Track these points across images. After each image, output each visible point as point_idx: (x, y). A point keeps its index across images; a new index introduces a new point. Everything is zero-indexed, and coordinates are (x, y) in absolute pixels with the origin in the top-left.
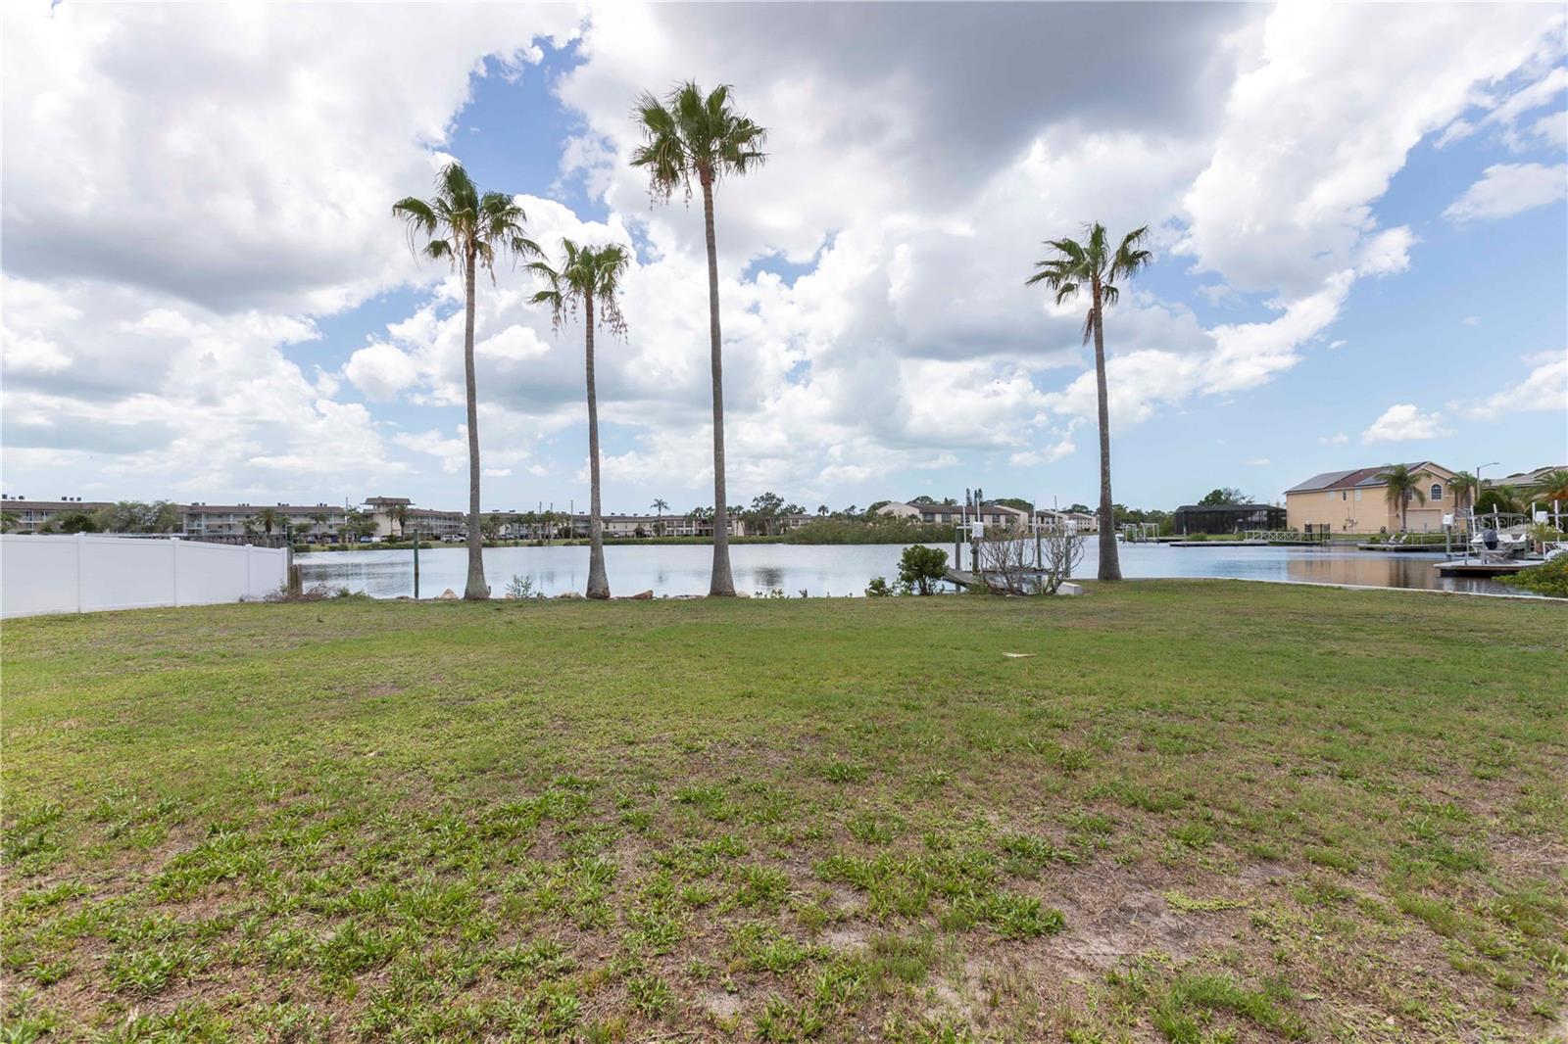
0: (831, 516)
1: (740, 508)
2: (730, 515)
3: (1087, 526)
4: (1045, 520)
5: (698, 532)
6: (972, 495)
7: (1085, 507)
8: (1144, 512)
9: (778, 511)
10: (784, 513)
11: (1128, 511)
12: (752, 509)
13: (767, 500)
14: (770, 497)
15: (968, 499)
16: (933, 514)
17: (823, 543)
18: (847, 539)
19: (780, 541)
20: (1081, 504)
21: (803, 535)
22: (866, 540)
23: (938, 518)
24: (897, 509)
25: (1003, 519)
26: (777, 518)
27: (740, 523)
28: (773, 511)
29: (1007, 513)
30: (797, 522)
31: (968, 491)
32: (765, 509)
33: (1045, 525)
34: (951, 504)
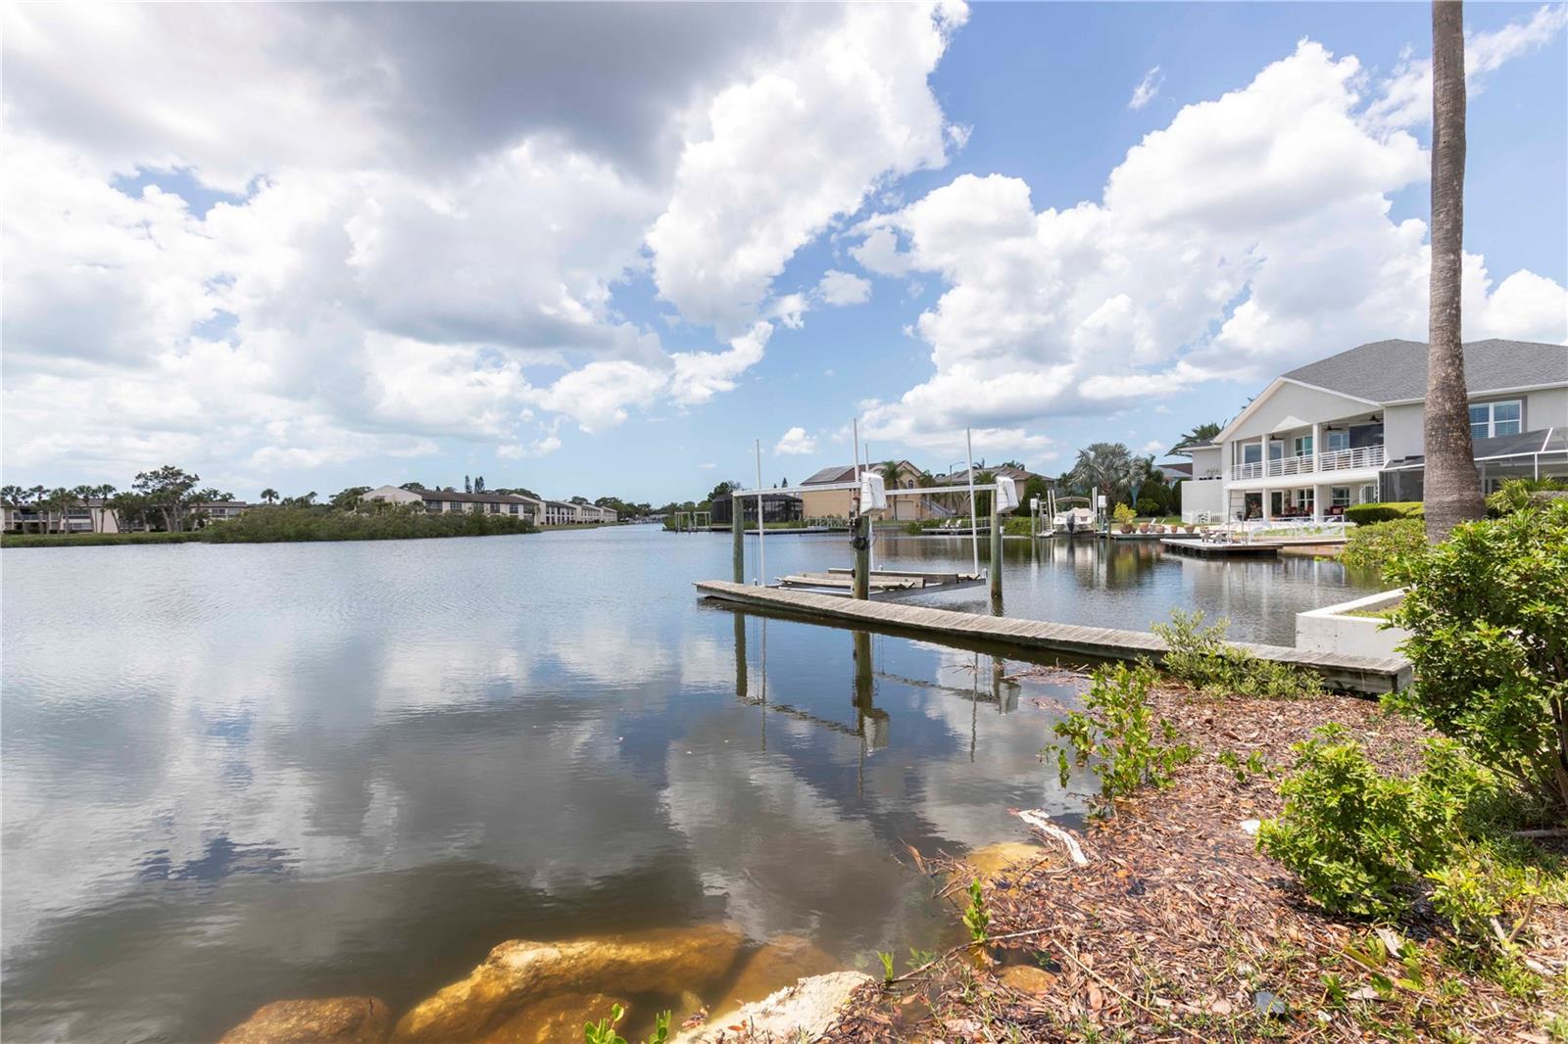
0: (283, 503)
1: (108, 488)
2: (86, 499)
3: (596, 518)
4: (560, 510)
5: (13, 528)
6: (472, 484)
7: (587, 499)
9: (185, 496)
10: (198, 498)
12: (135, 491)
13: (165, 478)
14: (171, 473)
15: (468, 487)
16: (439, 502)
17: (278, 540)
18: (321, 534)
19: (191, 539)
20: (581, 497)
21: (240, 529)
22: (353, 533)
23: (446, 507)
24: (390, 495)
25: (521, 508)
26: (186, 506)
27: (108, 513)
28: (176, 494)
29: (526, 504)
30: (222, 511)
31: (465, 479)
32: (162, 490)
33: (561, 516)
34: (452, 492)
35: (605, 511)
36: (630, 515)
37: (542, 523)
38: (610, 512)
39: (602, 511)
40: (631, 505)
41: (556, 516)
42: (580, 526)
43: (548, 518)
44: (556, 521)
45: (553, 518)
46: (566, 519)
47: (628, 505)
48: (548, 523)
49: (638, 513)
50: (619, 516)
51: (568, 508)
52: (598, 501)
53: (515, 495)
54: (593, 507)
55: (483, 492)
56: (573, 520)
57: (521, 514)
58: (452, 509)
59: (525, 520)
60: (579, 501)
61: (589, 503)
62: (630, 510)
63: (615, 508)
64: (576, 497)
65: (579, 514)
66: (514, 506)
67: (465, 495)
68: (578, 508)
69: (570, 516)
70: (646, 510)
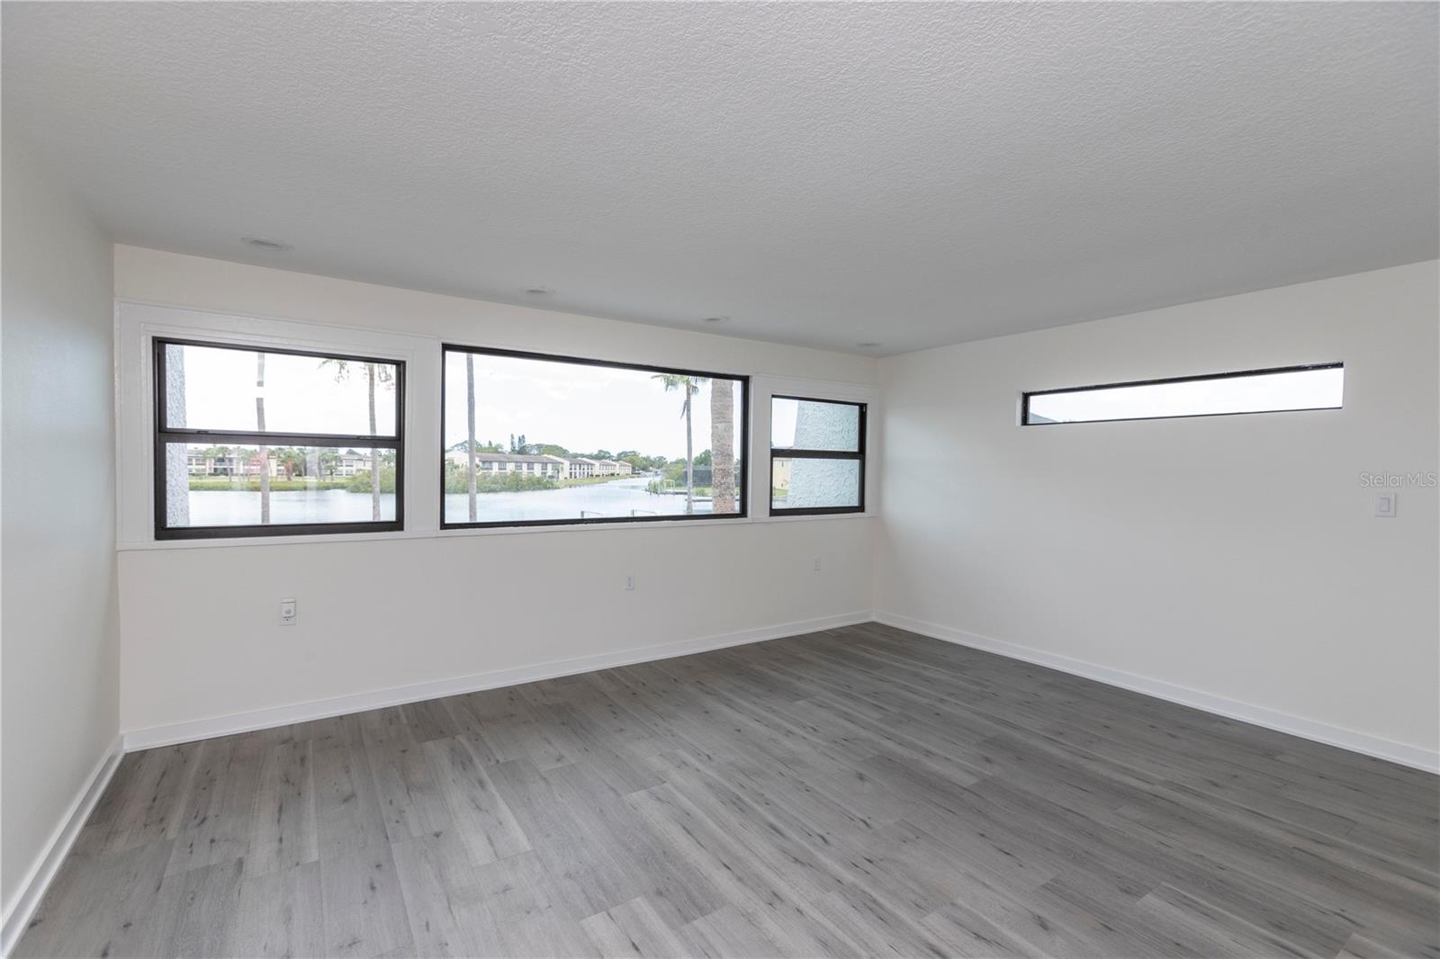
3: (613, 472)
4: (582, 467)
6: (516, 440)
7: (609, 453)
8: (652, 458)
11: (641, 456)
15: (512, 443)
16: (491, 462)
20: (605, 451)
23: (495, 467)
24: (456, 457)
25: (550, 466)
29: (550, 460)
31: (513, 436)
33: (582, 471)
34: (500, 450)
35: (621, 465)
36: (645, 469)
37: (566, 478)
38: (625, 466)
39: (618, 465)
40: (647, 459)
41: (578, 471)
42: (597, 479)
43: (571, 474)
44: (577, 476)
45: (575, 473)
46: (586, 474)
47: (644, 459)
48: (571, 477)
49: (651, 466)
50: (633, 468)
51: (588, 464)
52: (619, 455)
53: (546, 455)
54: (613, 461)
55: (524, 447)
56: (592, 475)
57: (550, 472)
58: (500, 469)
59: (552, 477)
60: (601, 456)
61: (610, 457)
62: (645, 463)
63: (631, 461)
64: (600, 451)
65: (597, 468)
66: (544, 465)
67: (510, 453)
68: (597, 463)
69: (590, 471)
70: (659, 463)
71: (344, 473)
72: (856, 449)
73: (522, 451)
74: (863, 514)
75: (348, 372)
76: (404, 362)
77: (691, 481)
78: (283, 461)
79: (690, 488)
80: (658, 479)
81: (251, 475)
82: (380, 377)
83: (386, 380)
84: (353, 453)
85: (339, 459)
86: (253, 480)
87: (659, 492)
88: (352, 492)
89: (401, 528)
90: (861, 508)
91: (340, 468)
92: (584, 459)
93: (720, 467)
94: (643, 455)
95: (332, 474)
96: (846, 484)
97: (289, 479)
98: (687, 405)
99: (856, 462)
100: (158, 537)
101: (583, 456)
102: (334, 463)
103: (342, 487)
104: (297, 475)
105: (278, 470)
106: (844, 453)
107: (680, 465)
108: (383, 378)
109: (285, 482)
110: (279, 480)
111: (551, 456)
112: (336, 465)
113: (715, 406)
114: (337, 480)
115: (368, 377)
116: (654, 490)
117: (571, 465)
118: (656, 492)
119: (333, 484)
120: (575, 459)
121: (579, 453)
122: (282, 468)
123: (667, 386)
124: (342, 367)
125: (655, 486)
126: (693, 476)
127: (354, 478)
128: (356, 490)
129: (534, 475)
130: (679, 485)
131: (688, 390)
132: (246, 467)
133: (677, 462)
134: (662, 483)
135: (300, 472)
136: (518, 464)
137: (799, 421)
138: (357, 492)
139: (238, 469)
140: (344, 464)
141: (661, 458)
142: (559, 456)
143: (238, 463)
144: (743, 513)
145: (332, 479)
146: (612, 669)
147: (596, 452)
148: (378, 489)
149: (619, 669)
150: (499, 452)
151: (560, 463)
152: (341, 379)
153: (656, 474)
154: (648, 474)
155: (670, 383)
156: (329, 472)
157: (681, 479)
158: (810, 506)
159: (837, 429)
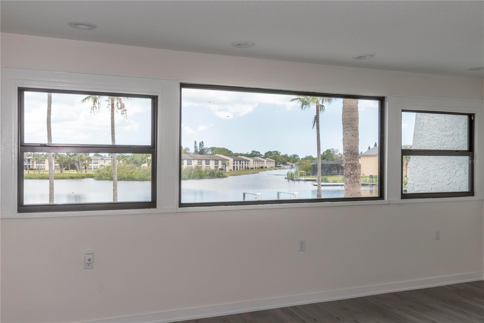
3: (262, 165)
4: (241, 162)
6: (198, 145)
7: (259, 153)
8: (289, 155)
11: (281, 154)
15: (195, 147)
23: (185, 163)
25: (220, 162)
29: (220, 158)
31: (195, 142)
33: (241, 165)
34: (187, 152)
35: (268, 161)
36: (284, 163)
37: (231, 170)
38: (271, 161)
39: (265, 161)
40: (285, 156)
41: (239, 165)
42: (251, 171)
43: (234, 167)
44: (238, 168)
45: (237, 167)
46: (244, 167)
47: (283, 156)
48: (234, 169)
49: (288, 161)
50: (276, 163)
51: (246, 160)
52: (266, 154)
53: (217, 155)
54: (262, 158)
55: (203, 149)
56: (248, 168)
57: (220, 166)
58: (188, 164)
59: (222, 169)
60: (254, 155)
61: (260, 155)
62: (284, 159)
63: (275, 158)
64: (253, 151)
65: (252, 163)
66: (216, 161)
67: (194, 154)
68: (251, 160)
69: (246, 165)
70: (294, 159)
71: (93, 168)
72: (466, 148)
73: (202, 152)
74: (473, 197)
75: (99, 104)
76: (157, 97)
77: (320, 172)
78: (58, 161)
79: (319, 177)
80: (293, 171)
81: (40, 169)
82: (118, 106)
83: (121, 108)
84: (98, 155)
85: (90, 159)
86: (42, 173)
87: (295, 179)
88: (98, 180)
89: (155, 207)
90: (471, 193)
91: (90, 165)
92: (243, 157)
93: (350, 162)
94: (282, 153)
95: (86, 168)
96: (457, 175)
97: (61, 172)
98: (317, 119)
99: (466, 158)
100: (19, 211)
101: (241, 155)
102: (87, 162)
103: (91, 176)
104: (65, 169)
105: (55, 166)
106: (457, 151)
107: (309, 161)
108: (119, 106)
109: (58, 174)
110: (56, 172)
111: (221, 156)
112: (88, 163)
113: (345, 119)
114: (89, 172)
115: (110, 107)
116: (291, 178)
117: (234, 161)
118: (293, 179)
119: (87, 175)
120: (236, 157)
121: (239, 153)
122: (58, 165)
123: (302, 106)
124: (95, 101)
125: (291, 176)
126: (322, 169)
127: (99, 171)
128: (100, 178)
129: (210, 168)
130: (308, 175)
131: (317, 108)
132: (38, 165)
133: (307, 158)
134: (296, 173)
135: (68, 167)
136: (200, 161)
137: (416, 128)
138: (101, 180)
139: (33, 166)
140: (93, 162)
141: (295, 156)
142: (226, 156)
143: (33, 162)
144: (381, 196)
145: (86, 172)
146: (291, 307)
147: (250, 152)
148: (116, 178)
149: (295, 307)
150: (187, 153)
151: (226, 160)
152: (95, 108)
153: (292, 167)
154: (286, 167)
155: (305, 103)
156: (84, 167)
157: (313, 170)
158: (426, 192)
159: (449, 133)
